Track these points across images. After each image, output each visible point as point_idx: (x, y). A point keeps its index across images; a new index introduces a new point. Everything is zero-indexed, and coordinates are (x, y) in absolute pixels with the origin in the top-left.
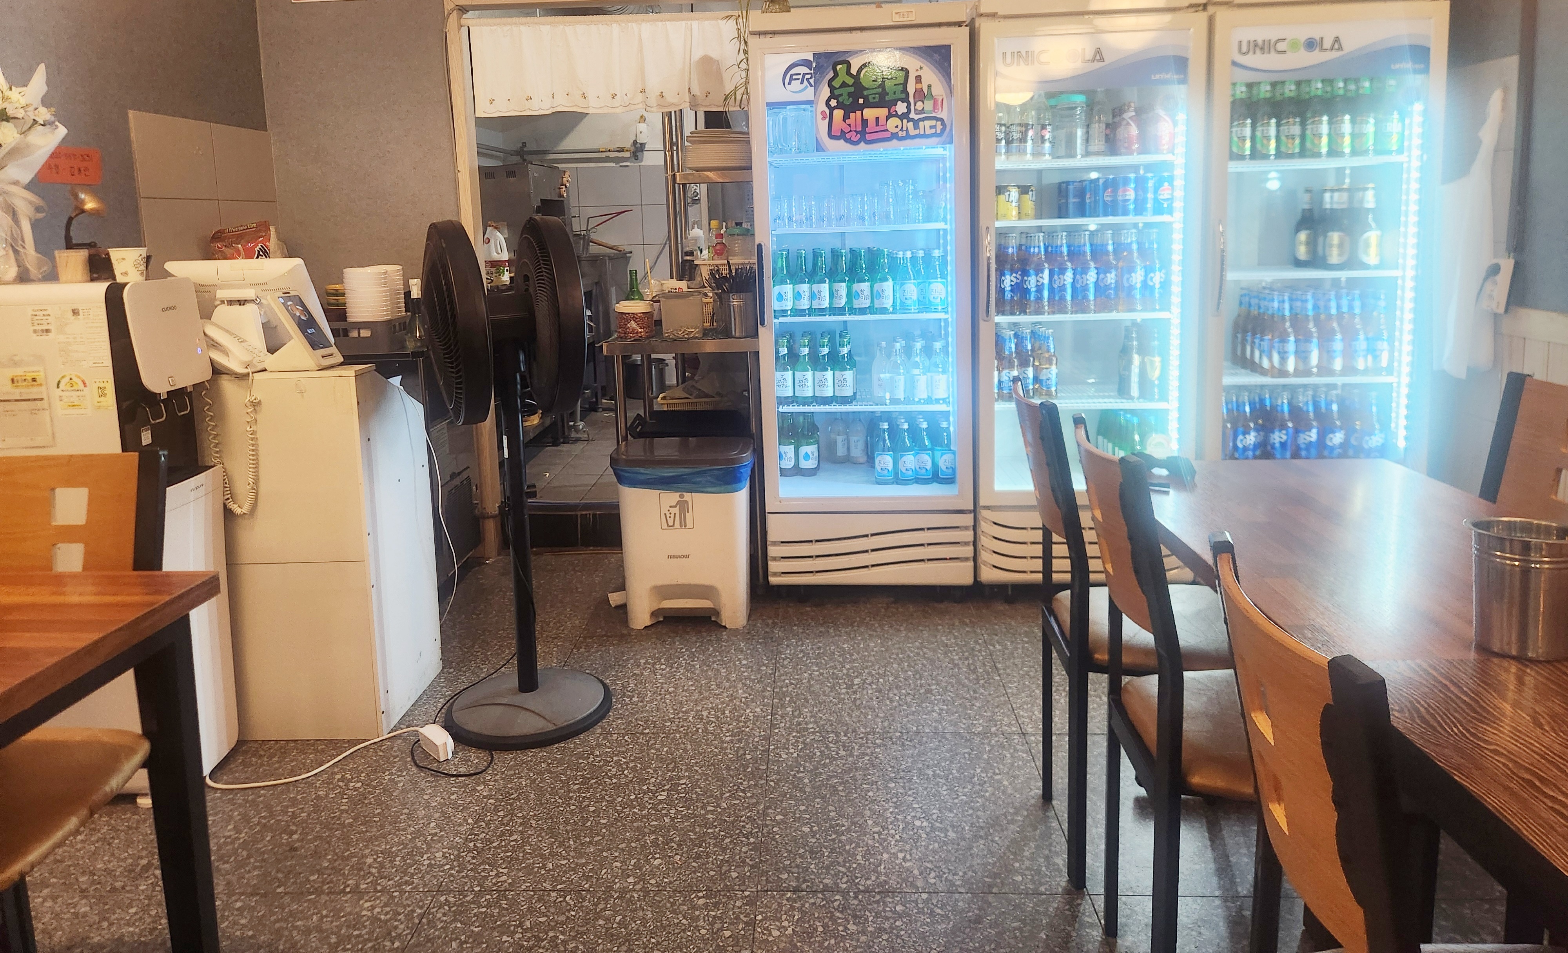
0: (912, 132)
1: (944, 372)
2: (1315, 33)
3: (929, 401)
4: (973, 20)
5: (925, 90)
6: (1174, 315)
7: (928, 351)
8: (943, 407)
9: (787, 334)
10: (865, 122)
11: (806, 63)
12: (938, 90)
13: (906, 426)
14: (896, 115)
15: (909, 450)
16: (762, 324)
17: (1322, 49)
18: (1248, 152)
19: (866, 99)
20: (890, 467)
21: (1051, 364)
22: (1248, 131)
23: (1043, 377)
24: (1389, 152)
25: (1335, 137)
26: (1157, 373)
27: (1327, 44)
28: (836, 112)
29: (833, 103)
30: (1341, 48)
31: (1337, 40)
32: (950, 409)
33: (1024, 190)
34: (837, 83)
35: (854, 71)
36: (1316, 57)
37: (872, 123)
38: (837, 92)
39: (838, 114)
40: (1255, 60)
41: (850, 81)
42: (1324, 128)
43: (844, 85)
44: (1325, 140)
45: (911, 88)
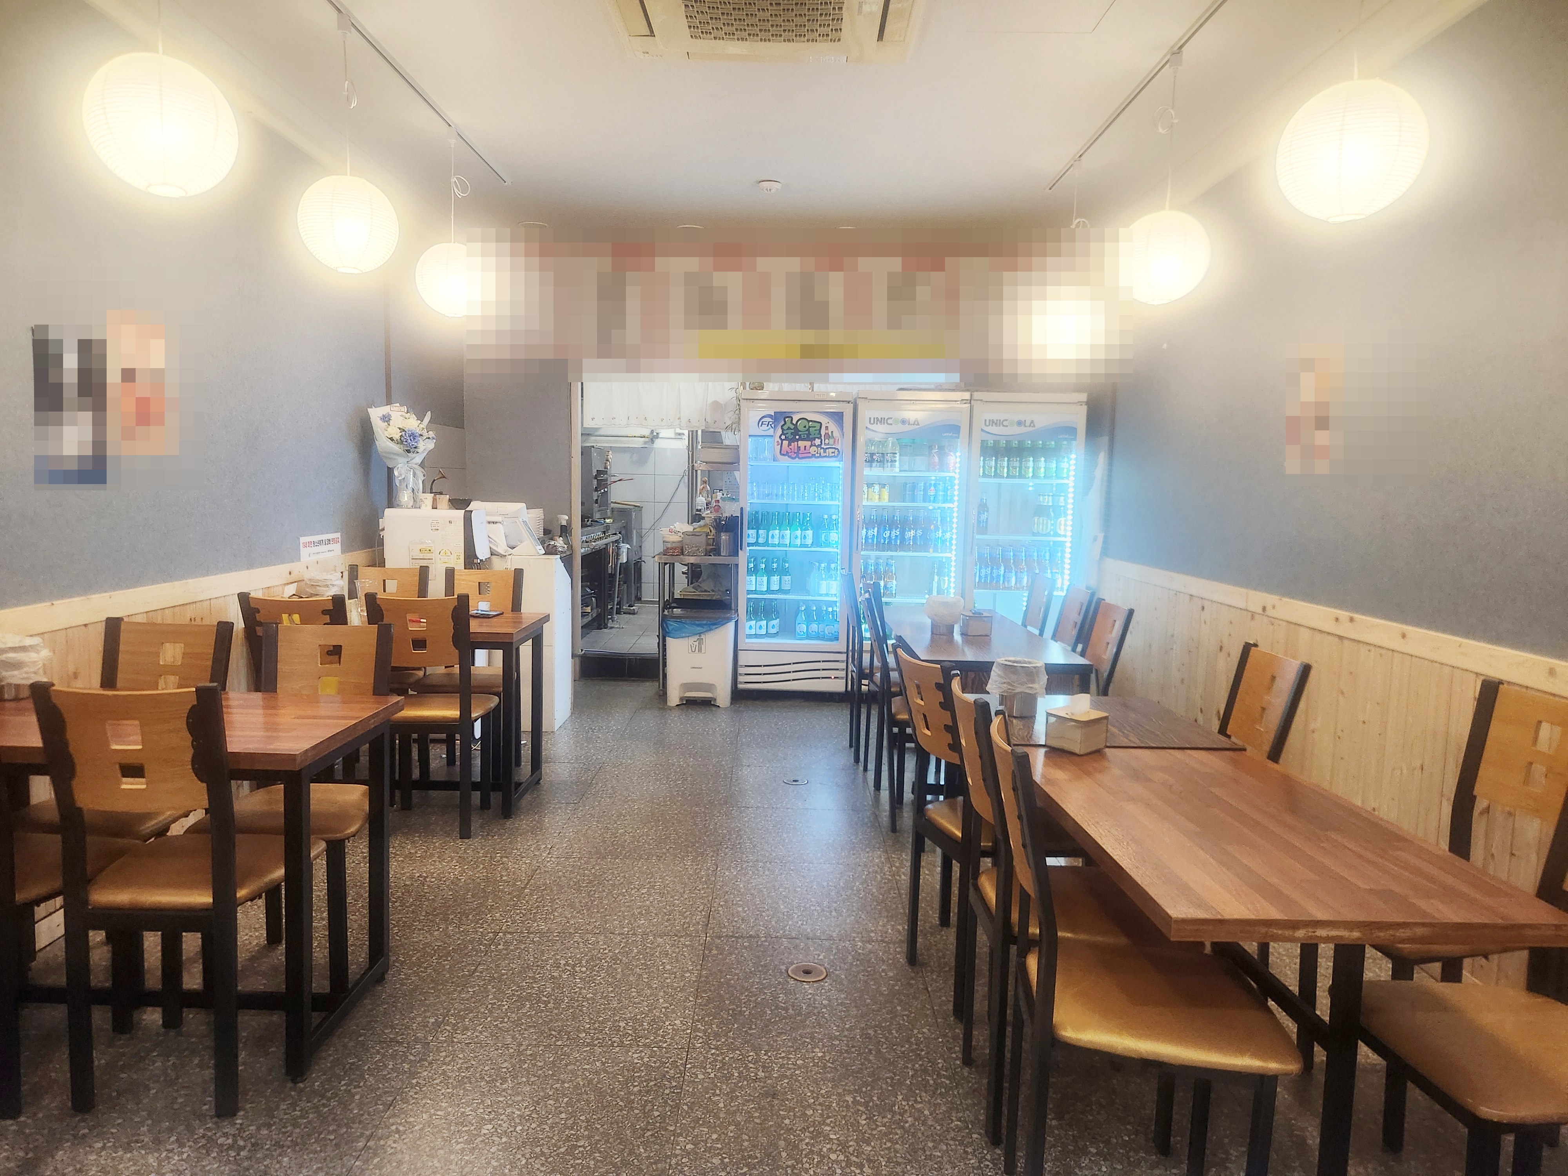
0: (823, 454)
1: (836, 580)
2: (1022, 418)
3: (827, 595)
4: (855, 400)
5: (830, 434)
6: (952, 555)
7: (828, 568)
8: (834, 599)
9: (754, 558)
10: (799, 448)
11: (770, 416)
12: (837, 434)
13: (815, 608)
14: (815, 445)
15: (815, 621)
16: (741, 549)
17: (1025, 426)
18: (993, 474)
19: (800, 436)
20: (805, 631)
21: (893, 579)
22: (993, 463)
23: (888, 586)
24: (1063, 478)
25: (1036, 470)
26: (946, 586)
27: (1028, 424)
28: (784, 442)
29: (783, 437)
30: (1034, 426)
31: (1032, 422)
32: (837, 600)
33: (883, 486)
34: (785, 427)
35: (794, 422)
36: (1022, 430)
37: (802, 448)
38: (785, 432)
39: (786, 443)
40: (990, 429)
41: (792, 427)
42: (1031, 464)
43: (789, 428)
44: (1031, 470)
45: (823, 432)
